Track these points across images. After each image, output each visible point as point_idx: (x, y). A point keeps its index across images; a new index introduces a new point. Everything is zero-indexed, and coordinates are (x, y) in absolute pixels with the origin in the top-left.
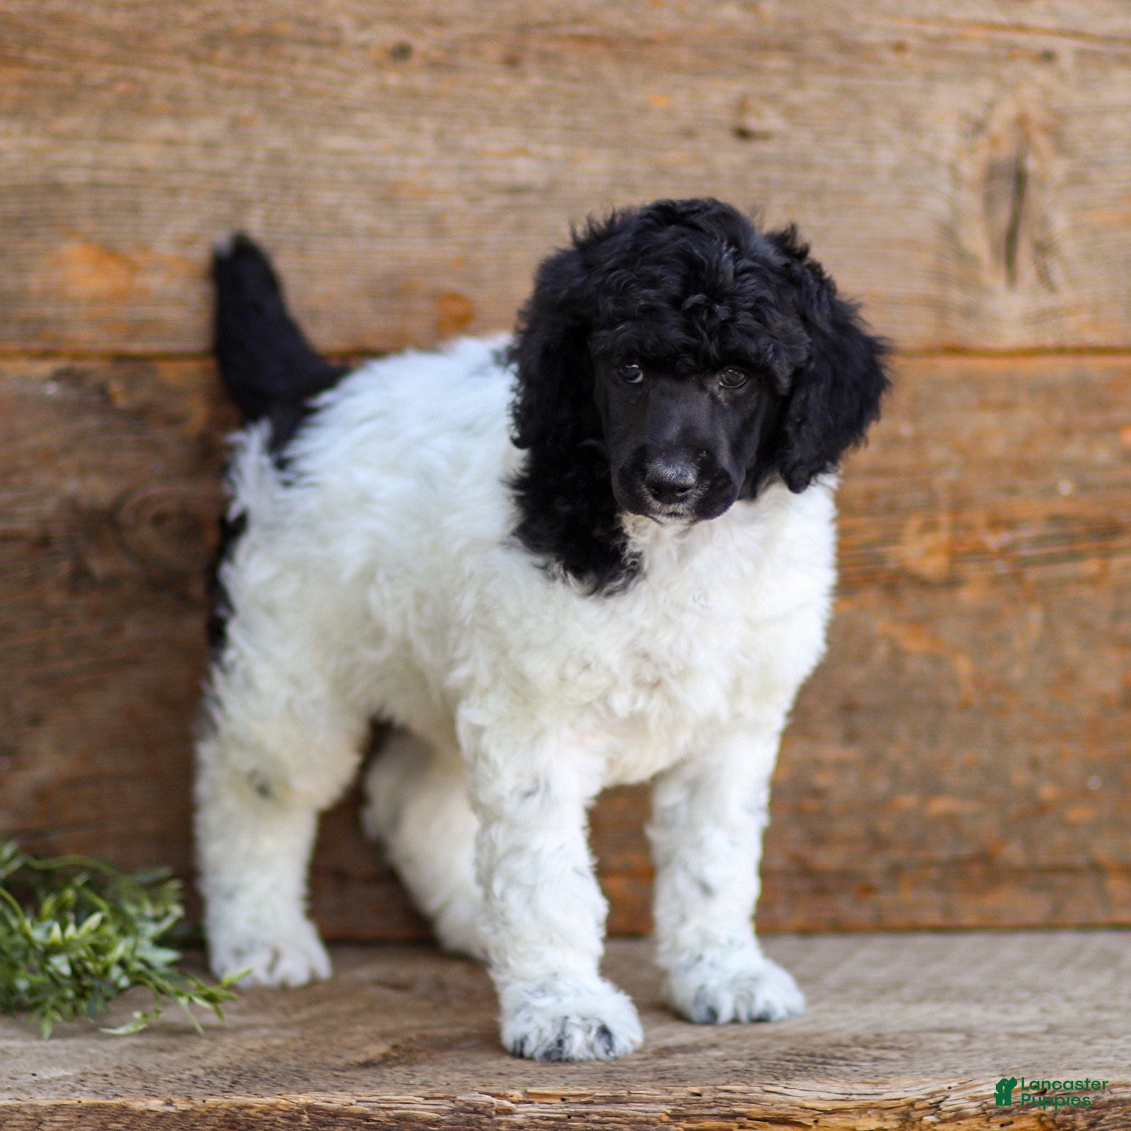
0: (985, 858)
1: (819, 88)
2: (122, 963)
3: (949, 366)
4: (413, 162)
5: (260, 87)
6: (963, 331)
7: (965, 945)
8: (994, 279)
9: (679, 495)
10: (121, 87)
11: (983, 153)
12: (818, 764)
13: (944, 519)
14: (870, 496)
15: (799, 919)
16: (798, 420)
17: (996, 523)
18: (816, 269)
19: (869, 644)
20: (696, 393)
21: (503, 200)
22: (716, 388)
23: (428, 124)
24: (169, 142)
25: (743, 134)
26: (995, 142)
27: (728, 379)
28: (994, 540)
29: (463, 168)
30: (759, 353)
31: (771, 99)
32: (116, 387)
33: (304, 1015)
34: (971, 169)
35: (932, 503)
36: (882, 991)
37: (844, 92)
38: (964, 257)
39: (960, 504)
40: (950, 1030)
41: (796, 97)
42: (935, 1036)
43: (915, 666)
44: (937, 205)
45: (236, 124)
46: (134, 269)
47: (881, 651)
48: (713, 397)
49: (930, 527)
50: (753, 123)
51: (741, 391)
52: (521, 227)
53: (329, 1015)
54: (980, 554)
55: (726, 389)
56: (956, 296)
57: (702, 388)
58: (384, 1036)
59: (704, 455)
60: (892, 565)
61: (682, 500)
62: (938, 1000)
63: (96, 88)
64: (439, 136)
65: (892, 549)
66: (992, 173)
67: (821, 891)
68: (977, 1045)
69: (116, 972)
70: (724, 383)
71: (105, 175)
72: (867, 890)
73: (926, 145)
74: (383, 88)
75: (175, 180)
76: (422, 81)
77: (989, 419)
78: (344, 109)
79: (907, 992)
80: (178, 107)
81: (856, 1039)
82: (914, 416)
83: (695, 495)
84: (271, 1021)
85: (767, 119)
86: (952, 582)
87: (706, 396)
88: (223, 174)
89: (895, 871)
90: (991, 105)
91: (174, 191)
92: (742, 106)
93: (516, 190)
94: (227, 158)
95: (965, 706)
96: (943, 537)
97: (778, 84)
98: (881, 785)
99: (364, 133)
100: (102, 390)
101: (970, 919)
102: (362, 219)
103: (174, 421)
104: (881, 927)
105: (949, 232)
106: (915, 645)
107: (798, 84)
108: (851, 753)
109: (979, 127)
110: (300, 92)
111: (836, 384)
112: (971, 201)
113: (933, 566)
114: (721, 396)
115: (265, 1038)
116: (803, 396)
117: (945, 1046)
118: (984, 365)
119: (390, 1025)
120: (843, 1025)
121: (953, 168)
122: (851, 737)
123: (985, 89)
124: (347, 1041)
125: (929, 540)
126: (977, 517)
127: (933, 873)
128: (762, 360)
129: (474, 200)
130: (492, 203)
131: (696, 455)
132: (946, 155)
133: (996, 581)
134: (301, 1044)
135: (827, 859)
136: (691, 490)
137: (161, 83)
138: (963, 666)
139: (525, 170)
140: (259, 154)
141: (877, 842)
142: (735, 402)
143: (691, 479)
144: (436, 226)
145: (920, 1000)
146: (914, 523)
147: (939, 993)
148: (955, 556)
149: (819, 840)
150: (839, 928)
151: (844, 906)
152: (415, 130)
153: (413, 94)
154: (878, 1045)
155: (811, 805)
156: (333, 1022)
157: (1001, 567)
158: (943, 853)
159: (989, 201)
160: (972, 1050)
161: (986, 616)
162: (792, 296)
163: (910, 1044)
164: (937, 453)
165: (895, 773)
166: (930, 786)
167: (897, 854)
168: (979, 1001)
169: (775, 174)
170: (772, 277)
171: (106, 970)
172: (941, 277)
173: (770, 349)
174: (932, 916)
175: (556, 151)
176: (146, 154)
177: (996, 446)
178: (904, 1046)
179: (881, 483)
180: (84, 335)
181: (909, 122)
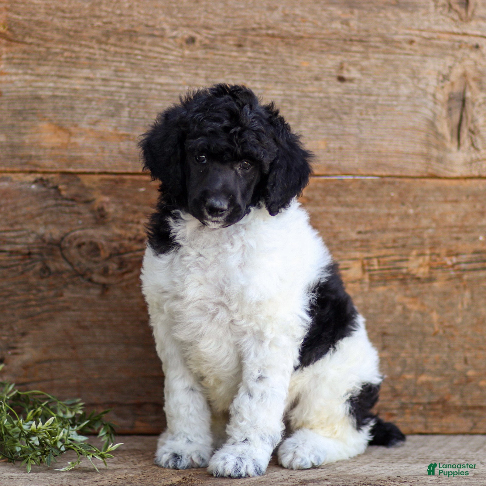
0: (443, 402)
1: (375, 59)
2: (62, 440)
3: (431, 183)
5: (128, 54)
6: (437, 168)
8: (451, 145)
9: (220, 213)
10: (67, 54)
11: (447, 90)
13: (428, 251)
14: (395, 240)
16: (272, 184)
17: (450, 254)
18: (282, 119)
19: (393, 306)
20: (229, 170)
22: (238, 169)
23: (202, 72)
24: (87, 79)
25: (341, 79)
26: (452, 84)
27: (243, 166)
28: (449, 261)
30: (258, 154)
31: (354, 64)
32: (61, 187)
33: (143, 464)
34: (440, 96)
35: (422, 244)
36: (399, 459)
37: (386, 61)
38: (437, 134)
39: (434, 245)
41: (365, 63)
42: (424, 477)
43: (413, 316)
44: (427, 112)
45: (117, 71)
46: (71, 134)
47: (399, 308)
48: (236, 173)
49: (421, 255)
50: (345, 75)
51: (248, 171)
53: (154, 465)
54: (443, 267)
55: (241, 169)
56: (434, 152)
57: (232, 168)
58: (179, 474)
59: (231, 196)
60: (404, 271)
61: (221, 215)
62: (424, 463)
63: (56, 54)
64: (207, 78)
65: (404, 264)
66: (451, 98)
68: (443, 481)
69: (59, 444)
70: (241, 167)
71: (59, 93)
72: (392, 415)
73: (422, 85)
74: (182, 57)
75: (90, 96)
76: (200, 54)
77: (448, 207)
78: (166, 65)
79: (410, 459)
80: (92, 63)
81: (389, 478)
82: (415, 206)
83: (226, 214)
84: (128, 467)
85: (354, 73)
86: (431, 279)
87: (233, 172)
88: (111, 93)
89: (403, 407)
90: (451, 68)
91: (89, 100)
92: (341, 67)
94: (113, 87)
95: (435, 334)
96: (427, 258)
97: (358, 57)
98: (398, 369)
99: (173, 76)
100: (56, 188)
101: (435, 430)
103: (88, 202)
105: (432, 124)
106: (414, 307)
107: (367, 58)
108: (385, 354)
109: (446, 78)
110: (146, 57)
111: (289, 169)
112: (442, 111)
113: (422, 272)
114: (239, 172)
115: (126, 474)
116: (274, 174)
117: (428, 481)
118: (446, 182)
120: (382, 472)
121: (434, 96)
122: (384, 348)
123: (449, 61)
124: (163, 475)
125: (421, 260)
126: (443, 251)
127: (421, 408)
128: (259, 158)
131: (228, 197)
132: (431, 90)
133: (450, 279)
134: (142, 476)
136: (225, 212)
137: (84, 52)
138: (435, 316)
140: (127, 85)
141: (396, 394)
142: (245, 175)
143: (225, 207)
145: (416, 463)
146: (414, 253)
147: (424, 460)
148: (432, 268)
152: (197, 75)
153: (196, 59)
154: (399, 481)
156: (155, 468)
157: (452, 273)
158: (424, 400)
159: (450, 110)
160: (441, 483)
161: (445, 294)
162: (272, 130)
163: (413, 480)
164: (425, 222)
165: (404, 363)
166: (420, 370)
167: (404, 400)
169: (356, 97)
170: (264, 121)
171: (55, 443)
172: (428, 144)
173: (262, 153)
174: (419, 428)
175: (258, 85)
176: (77, 84)
177: (451, 219)
179: (400, 235)
180: (48, 163)
181: (414, 75)
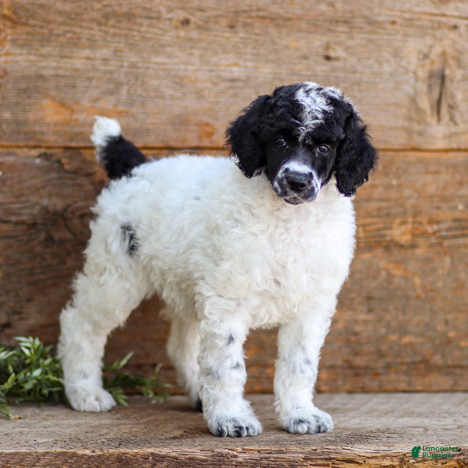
0: (425, 361)
1: (360, 39)
3: (412, 156)
4: (190, 68)
5: (126, 35)
6: (418, 141)
7: (418, 397)
8: (432, 120)
10: (69, 35)
11: (427, 68)
12: (356, 322)
13: (410, 220)
14: (379, 210)
15: (348, 387)
17: (431, 222)
19: (378, 271)
21: (228, 84)
23: (196, 52)
24: (88, 58)
25: (328, 58)
26: (432, 62)
28: (430, 229)
29: (211, 71)
31: (340, 44)
32: (64, 161)
33: (145, 420)
34: (422, 74)
35: (405, 213)
36: (386, 413)
37: (370, 41)
38: (419, 110)
39: (416, 213)
40: (417, 427)
41: (350, 43)
42: (412, 429)
43: (397, 281)
44: (408, 89)
45: (116, 51)
46: (73, 111)
47: (383, 274)
49: (404, 223)
50: (332, 54)
52: (235, 96)
53: (156, 420)
54: (425, 234)
56: (416, 127)
58: (180, 428)
60: (388, 238)
62: (410, 417)
63: (58, 35)
64: (201, 57)
65: (388, 232)
66: (431, 76)
67: (357, 375)
68: (429, 432)
71: (61, 72)
72: (377, 374)
73: (404, 63)
74: (178, 37)
75: (91, 74)
76: (194, 34)
77: (429, 178)
78: (162, 46)
79: (396, 414)
80: (92, 44)
81: (378, 430)
82: (398, 177)
84: (131, 422)
85: (338, 52)
86: (413, 246)
88: (111, 72)
89: (388, 367)
90: (431, 47)
91: (90, 79)
92: (328, 47)
93: (233, 80)
94: (112, 66)
95: (418, 298)
96: (410, 226)
97: (343, 37)
98: (383, 331)
99: (169, 56)
100: (59, 162)
101: (419, 388)
102: (169, 92)
103: (89, 175)
104: (382, 390)
105: (413, 100)
106: (398, 272)
107: (352, 38)
108: (370, 317)
109: (426, 56)
110: (143, 38)
112: (422, 87)
113: (405, 239)
115: (130, 428)
117: (416, 433)
118: (427, 155)
119: (182, 424)
120: (372, 425)
121: (415, 73)
122: (370, 311)
123: (429, 41)
124: (165, 429)
125: (403, 228)
126: (424, 219)
127: (405, 368)
129: (215, 84)
130: (223, 85)
132: (412, 68)
133: (431, 246)
134: (145, 430)
135: (360, 361)
137: (85, 34)
138: (417, 281)
139: (237, 72)
140: (126, 64)
141: (381, 355)
144: (199, 95)
145: (403, 416)
146: (398, 221)
147: (410, 414)
148: (414, 235)
149: (356, 354)
150: (364, 390)
151: (367, 381)
152: (191, 54)
153: (191, 39)
154: (388, 432)
155: (353, 338)
156: (158, 423)
157: (433, 240)
158: (408, 360)
159: (430, 86)
160: (428, 434)
161: (427, 260)
163: (402, 432)
164: (407, 192)
165: (388, 326)
166: (403, 331)
167: (389, 360)
168: (427, 417)
169: (341, 75)
172: (410, 119)
174: (403, 386)
175: (249, 64)
176: (79, 64)
177: (432, 189)
178: (399, 433)
179: (384, 204)
180: (51, 139)
181: (397, 54)
